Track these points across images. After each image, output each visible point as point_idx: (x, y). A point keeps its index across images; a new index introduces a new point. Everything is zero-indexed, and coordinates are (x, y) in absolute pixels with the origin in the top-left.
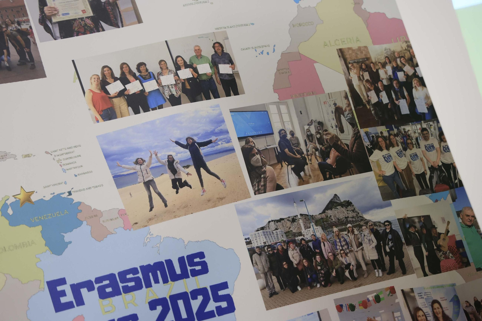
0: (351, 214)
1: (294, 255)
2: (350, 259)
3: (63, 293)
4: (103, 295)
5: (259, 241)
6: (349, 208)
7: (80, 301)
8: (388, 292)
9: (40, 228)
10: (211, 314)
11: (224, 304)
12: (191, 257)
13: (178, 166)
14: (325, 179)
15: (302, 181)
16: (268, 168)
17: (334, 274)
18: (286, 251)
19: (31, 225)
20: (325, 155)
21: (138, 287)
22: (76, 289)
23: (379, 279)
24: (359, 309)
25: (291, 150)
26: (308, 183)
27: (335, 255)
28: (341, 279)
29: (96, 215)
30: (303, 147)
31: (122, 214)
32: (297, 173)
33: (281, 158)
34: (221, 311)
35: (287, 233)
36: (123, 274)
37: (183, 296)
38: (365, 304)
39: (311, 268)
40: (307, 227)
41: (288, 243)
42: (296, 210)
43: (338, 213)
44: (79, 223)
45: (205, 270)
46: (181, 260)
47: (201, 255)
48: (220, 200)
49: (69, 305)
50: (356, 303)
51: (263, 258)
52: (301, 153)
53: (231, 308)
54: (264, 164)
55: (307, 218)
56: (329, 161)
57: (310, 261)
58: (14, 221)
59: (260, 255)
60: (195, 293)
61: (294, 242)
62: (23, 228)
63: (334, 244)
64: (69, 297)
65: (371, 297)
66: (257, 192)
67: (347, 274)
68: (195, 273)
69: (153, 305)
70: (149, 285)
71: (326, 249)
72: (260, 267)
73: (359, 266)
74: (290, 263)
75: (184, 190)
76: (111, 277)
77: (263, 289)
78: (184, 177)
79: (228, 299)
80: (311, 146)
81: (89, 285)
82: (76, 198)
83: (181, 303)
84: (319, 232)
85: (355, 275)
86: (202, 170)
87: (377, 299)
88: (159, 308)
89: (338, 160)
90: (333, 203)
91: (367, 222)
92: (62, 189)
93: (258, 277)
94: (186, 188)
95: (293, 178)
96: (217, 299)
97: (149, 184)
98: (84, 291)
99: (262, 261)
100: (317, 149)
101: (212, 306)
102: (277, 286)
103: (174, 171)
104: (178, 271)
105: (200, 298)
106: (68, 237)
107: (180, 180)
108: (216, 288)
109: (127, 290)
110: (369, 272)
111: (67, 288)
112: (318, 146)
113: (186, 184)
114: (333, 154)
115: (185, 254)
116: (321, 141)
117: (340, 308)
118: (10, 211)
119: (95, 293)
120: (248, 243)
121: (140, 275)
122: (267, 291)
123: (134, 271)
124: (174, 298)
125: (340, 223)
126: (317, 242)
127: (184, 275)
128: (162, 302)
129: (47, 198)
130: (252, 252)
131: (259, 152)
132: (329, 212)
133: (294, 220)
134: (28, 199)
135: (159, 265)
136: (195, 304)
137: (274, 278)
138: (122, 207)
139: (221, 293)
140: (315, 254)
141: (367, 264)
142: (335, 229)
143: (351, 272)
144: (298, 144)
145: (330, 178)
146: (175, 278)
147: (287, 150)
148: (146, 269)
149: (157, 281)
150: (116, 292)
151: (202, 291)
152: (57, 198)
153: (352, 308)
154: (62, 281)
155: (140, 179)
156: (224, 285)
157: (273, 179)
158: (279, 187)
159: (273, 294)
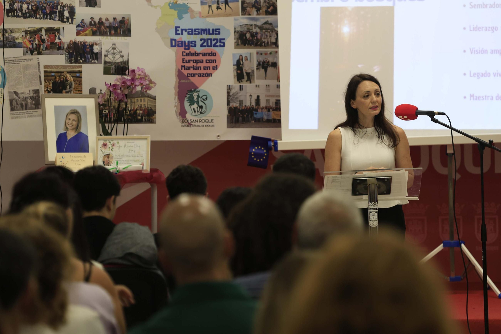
0: (271, 27)
1: (248, 35)
2: (266, 41)
3: (178, 31)
4: (189, 34)
5: (238, 29)
6: (271, 25)
7: (182, 34)
8: (275, 52)
9: (177, 11)
10: (217, 46)
11: (222, 44)
12: (216, 30)
13: (220, 3)
14: (266, 15)
15: (258, 14)
16: (248, 9)
17: (259, 43)
18: (246, 34)
19: (175, 10)
20: (268, 8)
21: (198, 34)
22: (182, 30)
23: (274, 48)
24: (263, 55)
25: (257, 4)
26: (259, 15)
27: (261, 38)
28: (261, 45)
29: (193, 11)
30: (262, 4)
31: (200, 13)
32: (257, 11)
33: (253, 6)
34: (221, 46)
35: (248, 29)
36: (195, 30)
37: (211, 40)
38: (266, 54)
39: (252, 40)
40: (255, 28)
41: (247, 32)
42: (253, 23)
43: (267, 26)
44: (188, 13)
45: (219, 33)
46: (213, 30)
47: (219, 29)
48: (230, 15)
49: (179, 34)
50: (263, 53)
51: (238, 34)
52: (260, 6)
53: (224, 46)
54: (247, 7)
55: (256, 26)
56: (269, 10)
57: (253, 38)
58: (171, 8)
59: (237, 33)
60: (214, 40)
61: (249, 32)
62: (173, 10)
63: (262, 35)
64: (180, 32)
65: (269, 52)
66: (242, 15)
67: (263, 44)
68: (216, 34)
69: (201, 40)
70: (201, 34)
71: (259, 36)
72: (236, 36)
73: (268, 43)
74: (246, 37)
75: (219, 10)
76: (192, 30)
77: (235, 43)
78: (221, 6)
79: (224, 43)
80: (264, 4)
81: (185, 30)
82: (189, 5)
83: (209, 41)
84: (258, 30)
85: (266, 45)
86: (227, 6)
87: (271, 53)
88: (203, 41)
89: (272, 10)
90: (266, 23)
91: (275, 30)
92: (186, 2)
93: (235, 39)
94: (220, 10)
95: (255, 13)
96: (221, 42)
97: (210, 6)
98: (184, 31)
99: (237, 35)
100: (266, 5)
101: (218, 44)
102: (240, 43)
103: (218, 4)
104: (211, 32)
105: (215, 41)
106: (184, 16)
107: (219, 7)
108: (221, 39)
109: (195, 34)
110: (271, 45)
111: (180, 29)
112: (267, 5)
113: (221, 8)
114: (271, 8)
115: (214, 28)
116: (268, 3)
117: (257, 53)
118: (171, 5)
119: (186, 33)
120: (235, 29)
121: (200, 31)
122: (236, 44)
123: (199, 29)
124: (208, 39)
125: (267, 29)
126: (257, 33)
127: (213, 34)
128: (204, 40)
129: (181, 3)
130: (235, 32)
131: (247, 3)
132: (264, 25)
133: (251, 25)
134: (176, 3)
135: (206, 30)
136: (214, 42)
137: (240, 41)
138: (200, 10)
139: (222, 41)
140: (255, 36)
141: (271, 43)
142: (264, 31)
143: (265, 44)
144: (260, 3)
145: (268, 15)
146: (210, 34)
147: (256, 4)
148: (202, 30)
149: (204, 34)
150: (192, 34)
151: (217, 40)
152: (184, 4)
153: (261, 54)
154: (179, 27)
155: (208, 4)
156: (224, 39)
157: (249, 12)
158: (250, 15)
159: (238, 45)
